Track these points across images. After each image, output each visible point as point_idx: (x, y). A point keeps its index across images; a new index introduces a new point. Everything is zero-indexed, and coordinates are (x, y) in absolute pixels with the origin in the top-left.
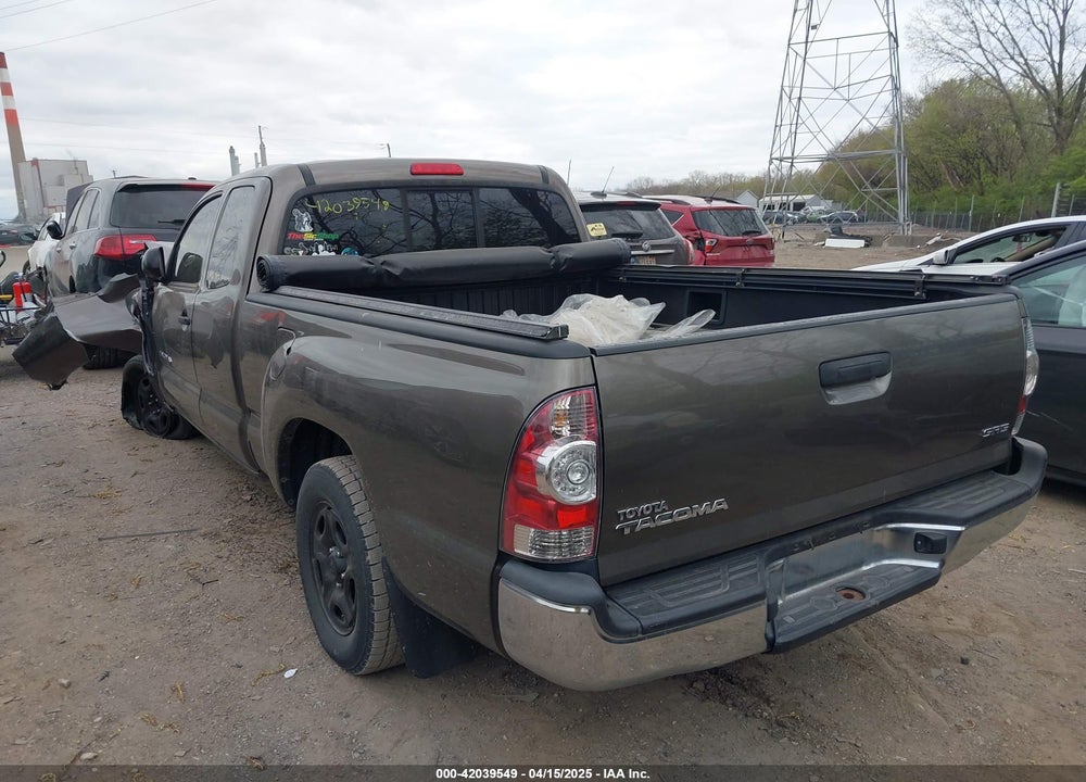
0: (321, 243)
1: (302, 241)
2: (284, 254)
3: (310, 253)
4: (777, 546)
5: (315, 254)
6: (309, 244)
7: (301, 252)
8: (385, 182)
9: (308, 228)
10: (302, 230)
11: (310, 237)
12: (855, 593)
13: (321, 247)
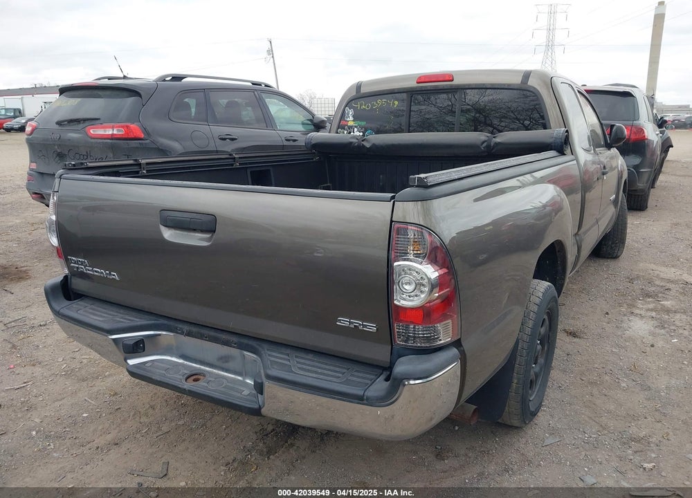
0: (356, 127)
1: (347, 125)
2: (337, 133)
3: (350, 133)
4: (165, 322)
5: (352, 133)
6: (350, 127)
7: (345, 132)
8: (398, 89)
9: (351, 118)
10: (348, 119)
11: (351, 123)
12: (199, 377)
13: (356, 129)
